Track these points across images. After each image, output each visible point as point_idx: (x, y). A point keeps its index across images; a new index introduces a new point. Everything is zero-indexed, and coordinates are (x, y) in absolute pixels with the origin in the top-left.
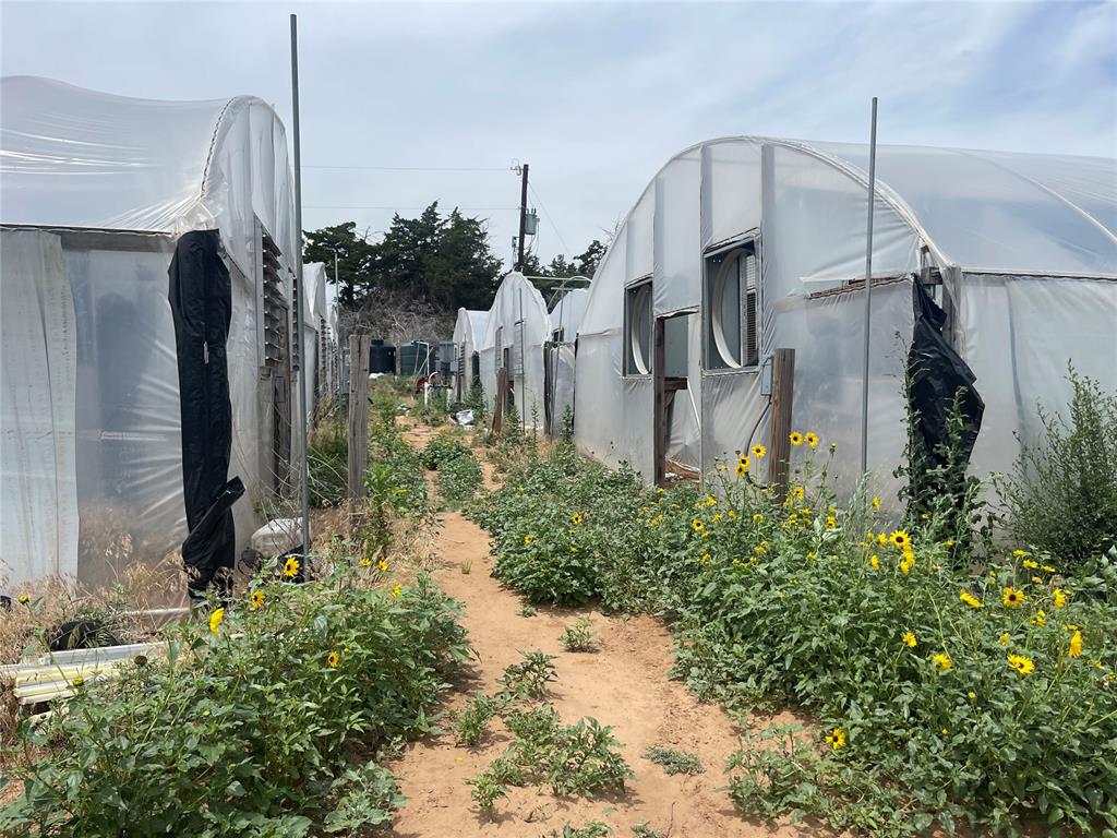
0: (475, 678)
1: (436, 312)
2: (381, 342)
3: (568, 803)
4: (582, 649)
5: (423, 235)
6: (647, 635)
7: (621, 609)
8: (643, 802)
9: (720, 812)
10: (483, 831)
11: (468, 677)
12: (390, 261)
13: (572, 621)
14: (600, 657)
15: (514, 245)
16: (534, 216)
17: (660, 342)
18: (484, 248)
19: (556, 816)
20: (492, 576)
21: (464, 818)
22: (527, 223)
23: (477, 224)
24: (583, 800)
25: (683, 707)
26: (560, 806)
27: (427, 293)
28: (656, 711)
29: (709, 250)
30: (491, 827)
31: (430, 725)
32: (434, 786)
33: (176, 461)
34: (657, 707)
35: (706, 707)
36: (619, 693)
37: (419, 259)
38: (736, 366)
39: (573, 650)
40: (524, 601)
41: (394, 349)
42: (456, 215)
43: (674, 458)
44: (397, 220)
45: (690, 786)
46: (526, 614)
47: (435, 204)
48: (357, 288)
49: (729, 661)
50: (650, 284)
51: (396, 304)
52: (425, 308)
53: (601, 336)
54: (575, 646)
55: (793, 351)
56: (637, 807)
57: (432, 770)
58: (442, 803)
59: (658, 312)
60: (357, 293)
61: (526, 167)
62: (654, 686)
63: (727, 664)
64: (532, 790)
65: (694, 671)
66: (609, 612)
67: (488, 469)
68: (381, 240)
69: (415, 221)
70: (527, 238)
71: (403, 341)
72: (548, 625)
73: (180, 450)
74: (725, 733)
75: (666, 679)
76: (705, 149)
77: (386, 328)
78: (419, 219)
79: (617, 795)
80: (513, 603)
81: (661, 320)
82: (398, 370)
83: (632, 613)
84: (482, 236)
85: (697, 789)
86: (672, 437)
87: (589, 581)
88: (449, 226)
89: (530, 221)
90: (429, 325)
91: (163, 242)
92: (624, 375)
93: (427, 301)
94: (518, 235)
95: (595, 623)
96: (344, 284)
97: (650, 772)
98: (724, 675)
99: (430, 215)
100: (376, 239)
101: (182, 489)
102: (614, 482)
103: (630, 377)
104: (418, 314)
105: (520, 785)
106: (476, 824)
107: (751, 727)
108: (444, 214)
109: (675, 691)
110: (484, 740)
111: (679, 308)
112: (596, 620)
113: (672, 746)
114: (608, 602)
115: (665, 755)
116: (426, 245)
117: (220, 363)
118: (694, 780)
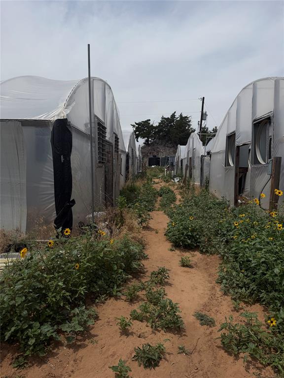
0: (144, 273)
1: (174, 146)
2: (156, 156)
3: (156, 332)
4: (187, 266)
5: (170, 123)
6: (214, 263)
7: (207, 252)
8: (187, 336)
9: (216, 346)
10: (121, 338)
11: (142, 273)
12: (160, 131)
13: (187, 255)
14: (192, 270)
15: (199, 124)
16: (206, 114)
17: (238, 155)
18: (189, 125)
19: (150, 336)
20: (165, 235)
21: (116, 331)
22: (203, 116)
23: (188, 118)
24: (162, 332)
25: (217, 296)
26: (153, 332)
27: (171, 141)
28: (206, 296)
29: (255, 121)
30: (124, 337)
31: (117, 292)
32: (110, 316)
33: (52, 194)
34: (207, 294)
35: (226, 297)
36: (194, 286)
37: (169, 130)
38: (263, 163)
39: (183, 266)
40: (172, 246)
41: (159, 158)
42: (181, 115)
43: (246, 196)
44: (163, 118)
45: (208, 332)
46: (171, 250)
47: (175, 112)
48: (150, 140)
49: (238, 279)
50: (235, 134)
51: (161, 144)
52: (170, 145)
53: (218, 153)
54: (185, 264)
55: (280, 158)
56: (183, 337)
57: (113, 309)
58: (111, 324)
59: (237, 144)
60: (150, 141)
61: (204, 98)
62: (209, 285)
63: (237, 280)
64: (145, 323)
65: (224, 281)
66: (202, 252)
67: (179, 197)
68: (158, 124)
69: (168, 118)
70: (203, 121)
71: (163, 156)
72: (178, 255)
73: (54, 190)
74: (230, 310)
75: (215, 282)
76: (254, 84)
77: (158, 152)
78: (170, 117)
79: (177, 331)
80: (169, 245)
81: (238, 147)
82: (160, 165)
83: (211, 254)
84: (190, 121)
85: (211, 333)
86: (245, 188)
87: (196, 240)
88: (178, 119)
89: (204, 116)
90: (171, 151)
91: (50, 123)
92: (225, 166)
93: (171, 143)
94: (200, 120)
95: (195, 257)
96: (146, 138)
97: (194, 323)
98: (235, 285)
99: (173, 116)
100: (156, 124)
101: (54, 203)
102: (219, 204)
103: (227, 167)
104: (168, 147)
105: (142, 321)
106: (119, 334)
107: (241, 309)
108: (177, 115)
109: (216, 287)
110: (136, 300)
111: (244, 142)
112: (196, 255)
113: (207, 312)
114: (202, 249)
115: (202, 316)
116: (171, 125)
117: (68, 162)
118: (211, 329)
